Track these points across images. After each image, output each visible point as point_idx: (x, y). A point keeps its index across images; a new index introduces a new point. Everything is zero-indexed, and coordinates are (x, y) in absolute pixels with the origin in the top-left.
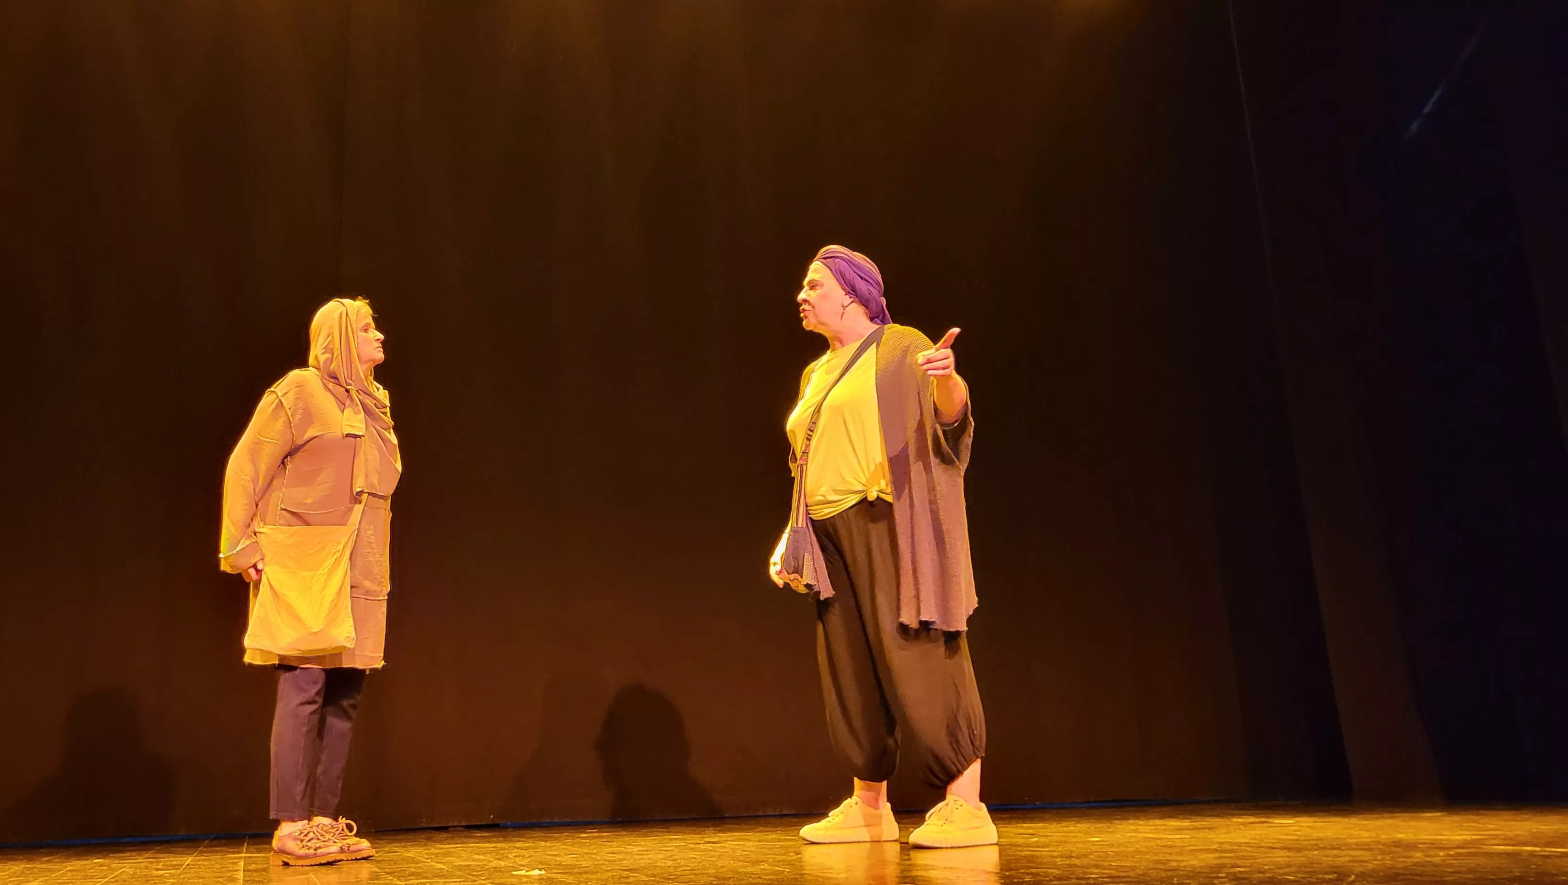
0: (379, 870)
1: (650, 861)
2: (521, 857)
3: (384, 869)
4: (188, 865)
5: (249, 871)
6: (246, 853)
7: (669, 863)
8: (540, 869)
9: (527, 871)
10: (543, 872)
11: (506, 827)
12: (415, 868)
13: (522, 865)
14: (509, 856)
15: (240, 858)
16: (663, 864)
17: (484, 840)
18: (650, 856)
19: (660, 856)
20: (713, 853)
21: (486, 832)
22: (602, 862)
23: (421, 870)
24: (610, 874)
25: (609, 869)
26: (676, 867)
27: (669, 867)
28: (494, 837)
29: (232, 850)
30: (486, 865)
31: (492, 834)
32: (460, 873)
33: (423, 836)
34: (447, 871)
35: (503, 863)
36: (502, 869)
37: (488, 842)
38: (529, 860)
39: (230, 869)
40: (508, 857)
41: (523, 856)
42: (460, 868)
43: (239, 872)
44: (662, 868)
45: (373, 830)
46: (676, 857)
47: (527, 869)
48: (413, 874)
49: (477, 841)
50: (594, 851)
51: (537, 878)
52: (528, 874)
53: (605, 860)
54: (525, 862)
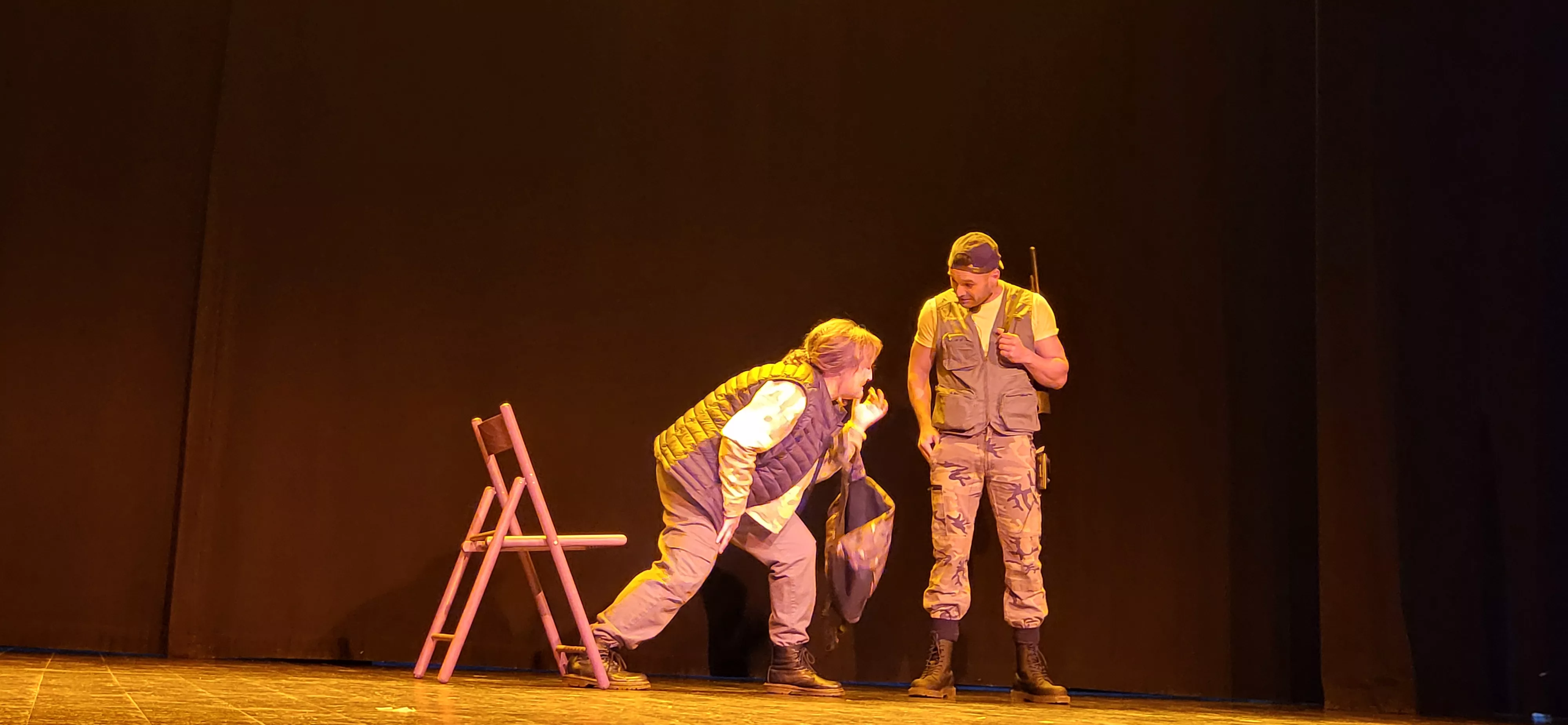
0: (212, 696)
1: (542, 709)
2: (390, 695)
3: (220, 694)
5: (48, 685)
6: (48, 668)
7: (565, 712)
8: (410, 708)
9: (394, 708)
10: (414, 710)
11: (379, 667)
12: (258, 696)
13: (389, 702)
14: (376, 693)
15: (40, 672)
16: (557, 713)
17: (348, 676)
18: (544, 704)
19: (556, 705)
20: (618, 707)
21: (355, 669)
22: (486, 706)
23: (264, 699)
24: (493, 717)
25: (493, 712)
26: (571, 716)
27: (565, 715)
28: (361, 674)
29: (31, 664)
30: (346, 699)
31: (361, 671)
32: (313, 705)
33: (275, 667)
34: (297, 702)
35: (366, 699)
36: (365, 704)
37: (353, 678)
38: (399, 698)
39: (25, 681)
40: (374, 694)
41: (392, 695)
42: (313, 700)
43: (36, 685)
44: (556, 716)
45: (213, 657)
46: (575, 707)
47: (395, 706)
48: (254, 702)
49: (340, 676)
50: (480, 695)
51: (406, 715)
52: (394, 711)
53: (490, 704)
54: (394, 700)
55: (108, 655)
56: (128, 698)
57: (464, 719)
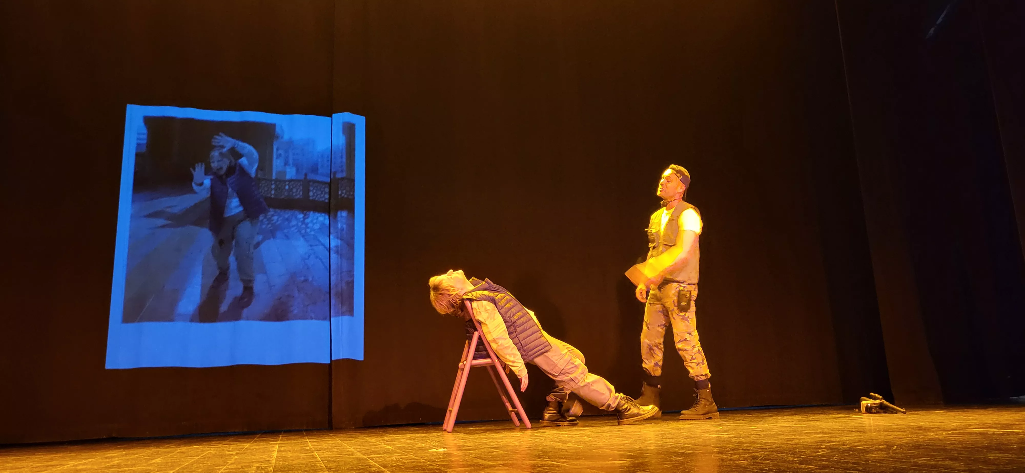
0: (354, 450)
1: (506, 443)
3: (357, 449)
4: (247, 448)
5: (280, 451)
6: (280, 441)
7: (517, 444)
8: (444, 448)
9: (436, 449)
10: (446, 450)
11: (430, 425)
12: (374, 448)
13: (435, 446)
14: (428, 441)
15: (277, 444)
16: (513, 444)
17: (415, 432)
18: (506, 440)
19: (512, 440)
20: (541, 438)
21: (417, 428)
22: (479, 443)
23: (378, 449)
24: (483, 450)
25: (483, 447)
26: (520, 446)
27: (517, 446)
28: (421, 430)
29: (272, 439)
30: (414, 446)
31: (421, 428)
32: (399, 451)
33: (381, 430)
34: (392, 450)
35: (424, 445)
36: (423, 448)
37: (417, 433)
38: (438, 443)
39: (270, 450)
40: (427, 442)
41: (435, 441)
42: (399, 448)
43: (275, 452)
44: (513, 446)
45: (354, 427)
46: (521, 440)
47: (437, 448)
48: (373, 452)
49: (411, 433)
50: (476, 438)
51: (442, 453)
52: (437, 451)
53: (481, 442)
54: (436, 444)
55: (306, 431)
56: (316, 455)
57: (470, 453)
